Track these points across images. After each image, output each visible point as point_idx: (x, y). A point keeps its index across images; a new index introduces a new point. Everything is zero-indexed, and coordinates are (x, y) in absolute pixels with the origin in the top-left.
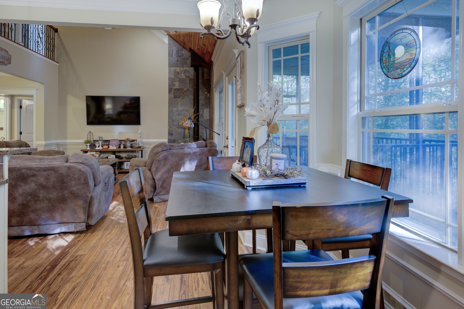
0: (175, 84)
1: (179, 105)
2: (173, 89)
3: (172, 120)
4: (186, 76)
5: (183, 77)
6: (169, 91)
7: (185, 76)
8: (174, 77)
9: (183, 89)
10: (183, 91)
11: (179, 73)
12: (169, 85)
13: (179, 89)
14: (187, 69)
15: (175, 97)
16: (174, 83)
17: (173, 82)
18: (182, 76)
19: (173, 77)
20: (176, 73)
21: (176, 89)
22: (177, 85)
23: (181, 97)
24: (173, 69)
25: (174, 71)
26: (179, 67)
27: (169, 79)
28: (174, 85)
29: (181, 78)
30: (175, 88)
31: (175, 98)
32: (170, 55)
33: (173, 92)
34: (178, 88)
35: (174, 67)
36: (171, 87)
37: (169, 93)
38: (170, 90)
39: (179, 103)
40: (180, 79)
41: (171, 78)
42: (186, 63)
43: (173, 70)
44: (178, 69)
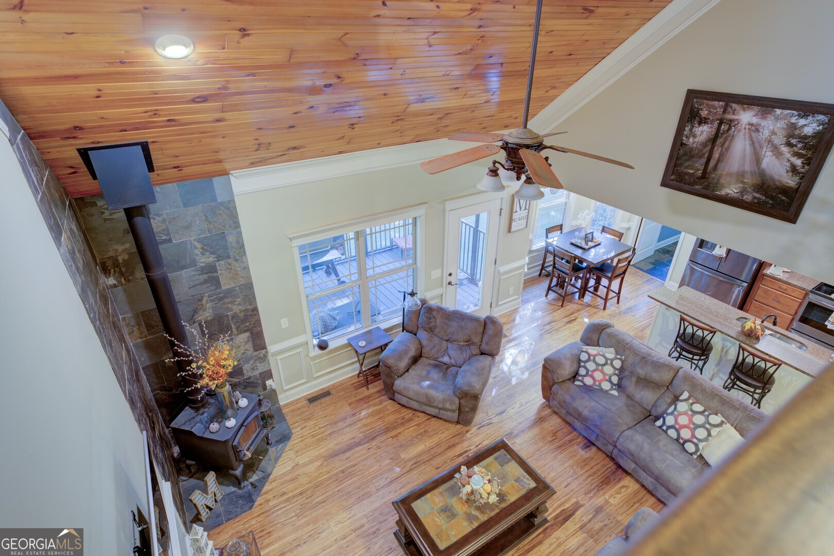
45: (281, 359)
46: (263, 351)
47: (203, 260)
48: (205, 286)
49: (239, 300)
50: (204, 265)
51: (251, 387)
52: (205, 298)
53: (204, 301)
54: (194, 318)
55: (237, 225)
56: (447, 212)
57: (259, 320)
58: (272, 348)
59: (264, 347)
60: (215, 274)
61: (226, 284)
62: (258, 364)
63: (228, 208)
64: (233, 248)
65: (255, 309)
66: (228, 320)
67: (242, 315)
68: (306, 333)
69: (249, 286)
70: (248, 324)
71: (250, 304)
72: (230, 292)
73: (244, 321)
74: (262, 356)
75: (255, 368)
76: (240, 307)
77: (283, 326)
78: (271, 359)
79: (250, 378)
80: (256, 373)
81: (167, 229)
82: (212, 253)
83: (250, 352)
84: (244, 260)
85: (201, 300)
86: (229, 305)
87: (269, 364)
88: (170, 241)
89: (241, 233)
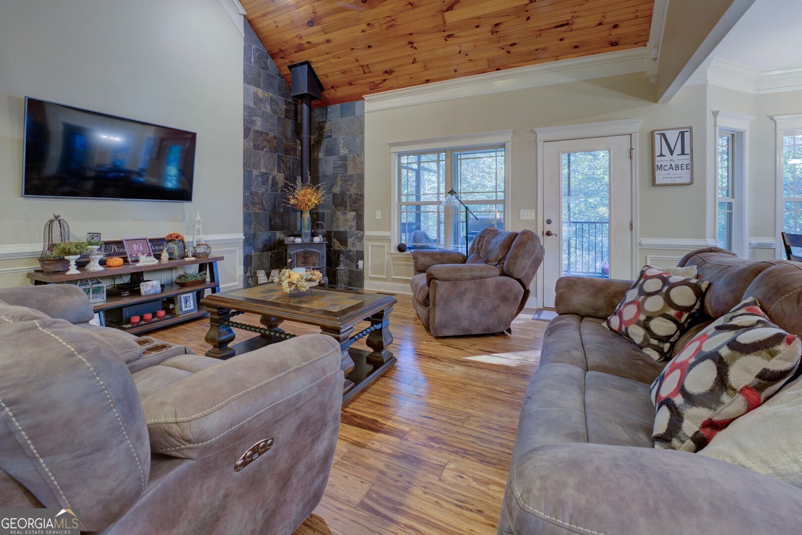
0: (256, 121)
1: (262, 164)
2: (252, 130)
3: (250, 193)
4: (274, 111)
5: (267, 111)
6: (245, 132)
7: (272, 109)
8: (253, 106)
9: (268, 134)
10: (268, 138)
11: (262, 100)
12: (244, 120)
13: (262, 132)
14: (275, 97)
15: (256, 147)
16: (254, 118)
17: (251, 116)
18: (266, 108)
19: (251, 105)
20: (258, 100)
21: (257, 132)
22: (259, 125)
23: (265, 150)
24: (253, 89)
25: (254, 93)
26: (263, 89)
27: (246, 108)
28: (253, 122)
29: (264, 110)
30: (254, 128)
31: (255, 149)
32: (247, 58)
33: (251, 136)
34: (260, 129)
35: (255, 86)
36: (249, 125)
37: (246, 136)
38: (247, 131)
39: (262, 161)
40: (263, 112)
41: (249, 107)
42: (271, 85)
43: (252, 92)
44: (260, 92)
45: (372, 246)
46: (362, 232)
47: (342, 152)
48: (340, 169)
49: (354, 184)
50: (342, 154)
51: (350, 260)
52: (339, 178)
53: (338, 180)
54: (332, 189)
55: (362, 132)
56: (540, 144)
57: (363, 205)
58: (367, 233)
59: (362, 230)
60: (346, 163)
61: (350, 171)
62: (357, 243)
63: (360, 120)
64: (358, 146)
65: (362, 196)
66: (347, 198)
67: (354, 197)
68: (390, 230)
69: (361, 176)
70: (356, 205)
71: (360, 191)
72: (351, 176)
73: (355, 202)
74: (359, 235)
75: (355, 244)
76: (354, 191)
77: (377, 218)
78: (365, 242)
79: (350, 251)
80: (354, 249)
81: (331, 130)
82: (348, 148)
83: (354, 229)
84: (362, 156)
85: (336, 178)
86: (349, 187)
87: (363, 245)
88: (330, 136)
89: (364, 137)
